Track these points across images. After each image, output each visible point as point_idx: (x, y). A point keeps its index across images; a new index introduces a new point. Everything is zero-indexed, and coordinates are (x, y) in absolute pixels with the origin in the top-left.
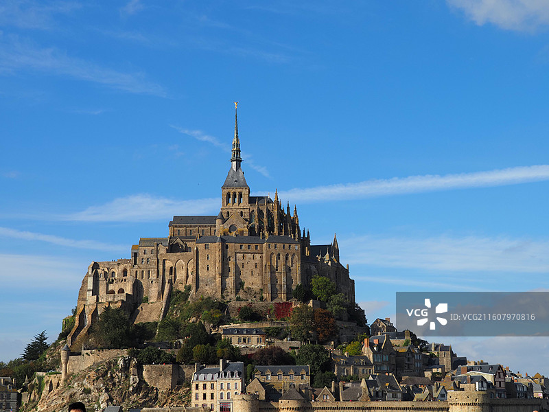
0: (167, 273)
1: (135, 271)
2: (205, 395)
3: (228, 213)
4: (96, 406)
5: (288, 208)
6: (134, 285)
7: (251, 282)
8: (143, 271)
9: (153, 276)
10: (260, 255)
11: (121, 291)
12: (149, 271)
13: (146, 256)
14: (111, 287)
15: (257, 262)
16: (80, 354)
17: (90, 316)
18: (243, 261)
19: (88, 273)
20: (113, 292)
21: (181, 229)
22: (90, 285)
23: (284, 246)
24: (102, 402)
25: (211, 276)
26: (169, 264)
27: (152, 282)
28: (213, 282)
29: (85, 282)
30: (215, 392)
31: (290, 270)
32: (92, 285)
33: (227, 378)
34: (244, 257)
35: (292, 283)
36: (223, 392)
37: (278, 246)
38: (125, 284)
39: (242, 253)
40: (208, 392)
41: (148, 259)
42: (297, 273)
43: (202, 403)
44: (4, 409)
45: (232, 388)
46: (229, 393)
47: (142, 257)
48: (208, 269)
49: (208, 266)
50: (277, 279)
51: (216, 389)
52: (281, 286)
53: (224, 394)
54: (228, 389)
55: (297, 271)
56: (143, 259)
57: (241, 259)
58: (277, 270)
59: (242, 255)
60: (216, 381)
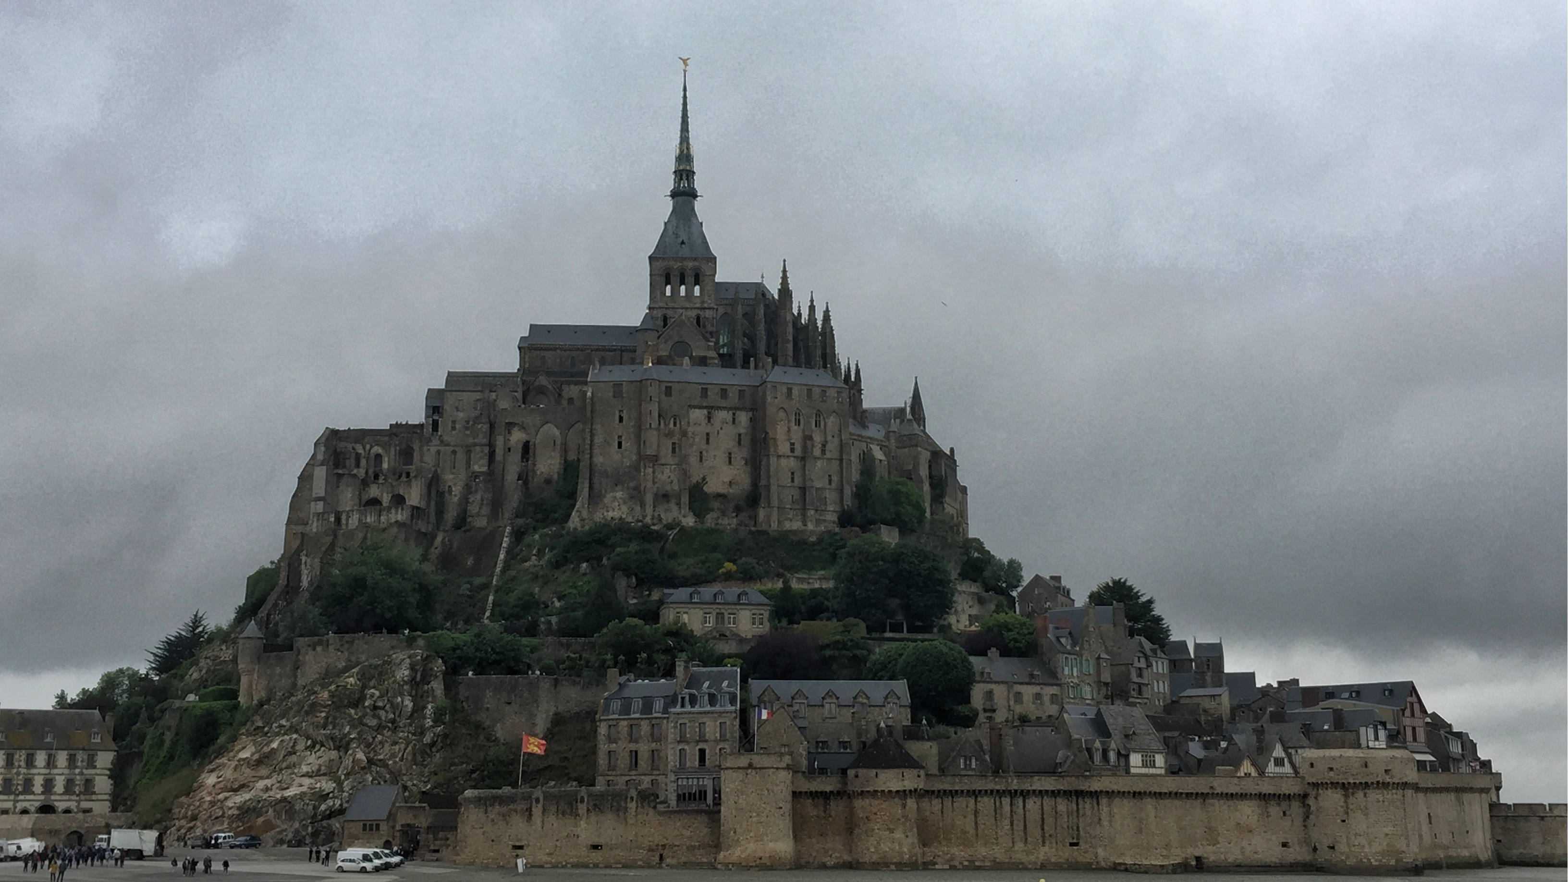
0: (516, 456)
1: (433, 450)
2: (635, 754)
3: (665, 319)
4: (330, 786)
5: (812, 308)
6: (429, 486)
7: (727, 480)
8: (454, 452)
9: (480, 465)
10: (750, 414)
11: (399, 500)
12: (469, 452)
13: (461, 415)
14: (374, 491)
15: (742, 431)
16: (290, 648)
17: (317, 561)
18: (708, 429)
19: (314, 457)
20: (375, 502)
21: (549, 354)
22: (319, 487)
23: (809, 391)
24: (347, 776)
25: (627, 463)
26: (517, 437)
27: (477, 478)
28: (633, 479)
29: (305, 478)
30: (663, 747)
31: (823, 452)
32: (324, 487)
33: (697, 709)
34: (709, 418)
35: (830, 484)
36: (686, 747)
37: (795, 391)
38: (409, 483)
39: (706, 407)
40: (644, 749)
41: (468, 422)
42: (841, 460)
43: (628, 778)
44: (78, 795)
45: (713, 738)
46: (702, 752)
47: (451, 419)
48: (620, 445)
49: (620, 437)
50: (793, 473)
51: (666, 738)
52: (803, 490)
53: (688, 751)
54: (702, 739)
55: (841, 455)
56: (454, 422)
57: (704, 422)
58: (792, 450)
59: (705, 412)
60: (668, 718)
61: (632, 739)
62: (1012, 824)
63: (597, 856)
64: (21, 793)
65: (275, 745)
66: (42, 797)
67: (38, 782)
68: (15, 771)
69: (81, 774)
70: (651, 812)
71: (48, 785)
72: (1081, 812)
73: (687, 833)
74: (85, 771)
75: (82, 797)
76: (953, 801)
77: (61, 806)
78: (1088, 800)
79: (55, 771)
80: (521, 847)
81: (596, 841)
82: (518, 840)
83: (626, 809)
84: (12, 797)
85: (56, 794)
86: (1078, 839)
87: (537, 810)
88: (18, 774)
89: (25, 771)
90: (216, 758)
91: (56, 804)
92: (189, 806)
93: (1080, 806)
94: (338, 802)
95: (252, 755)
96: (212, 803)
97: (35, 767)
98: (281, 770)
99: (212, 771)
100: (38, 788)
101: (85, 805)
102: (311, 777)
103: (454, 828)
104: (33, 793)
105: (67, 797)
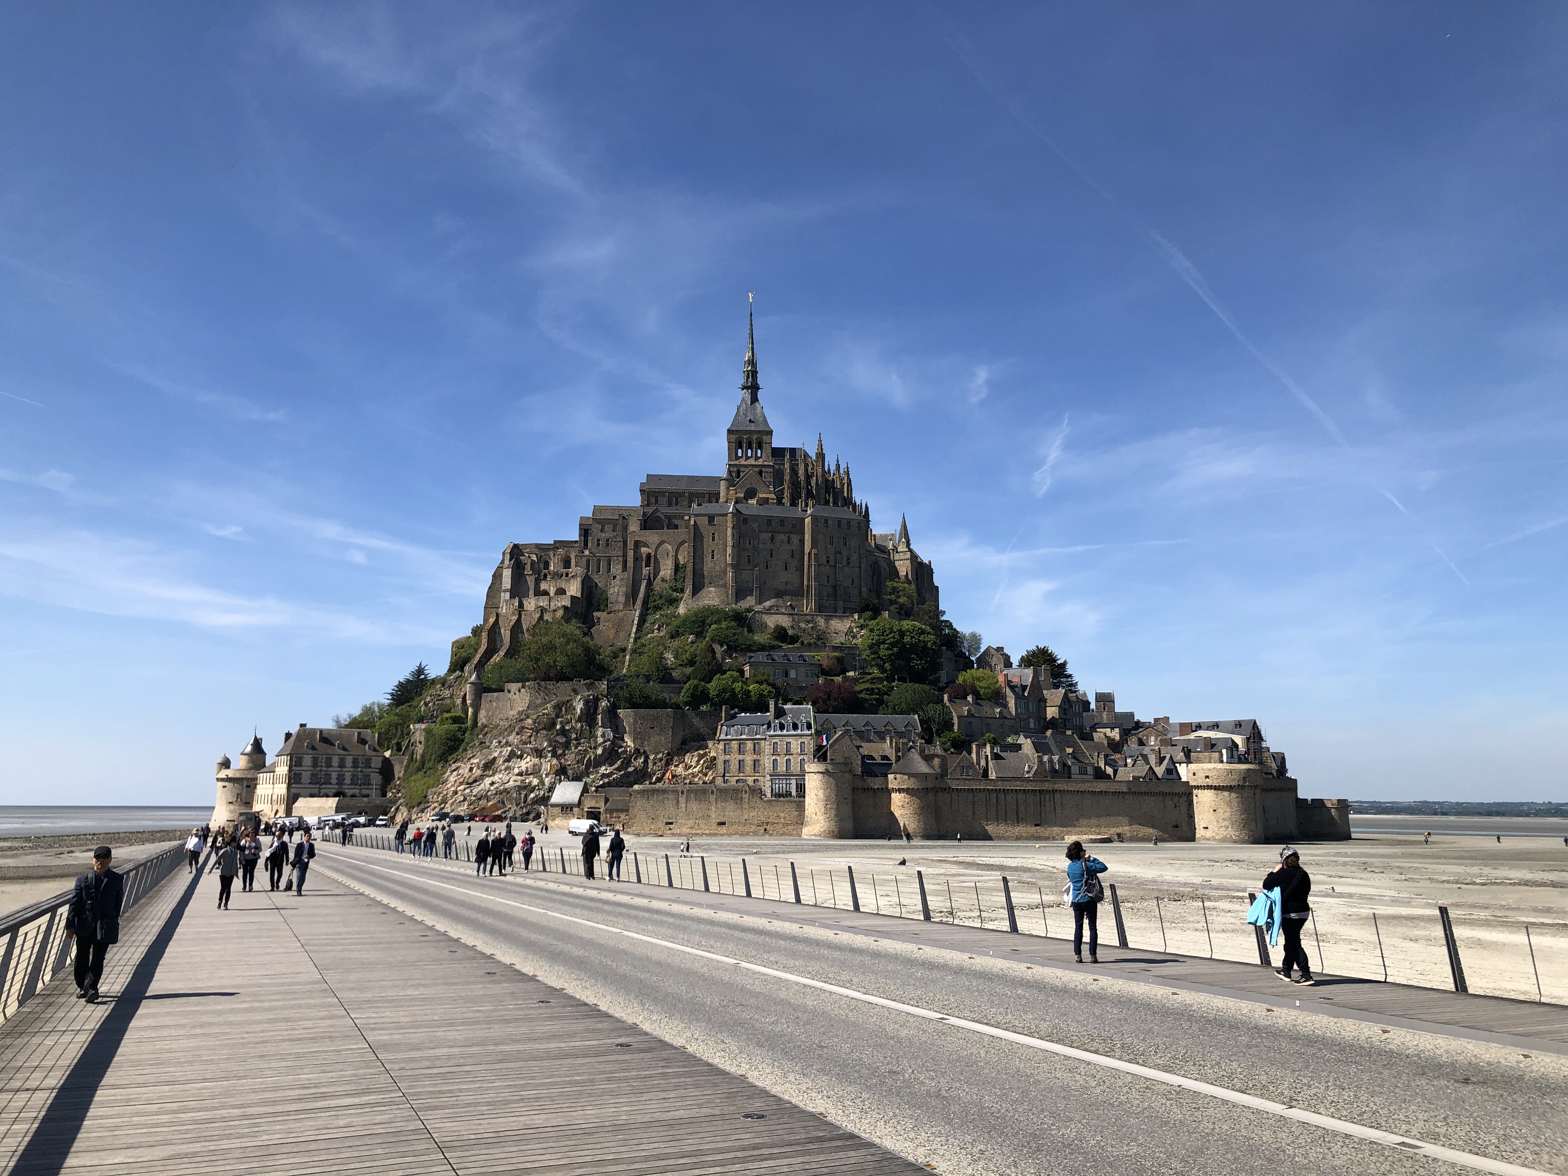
0: (641, 564)
1: (584, 559)
2: (742, 762)
3: (738, 472)
4: (535, 782)
5: (838, 466)
6: (583, 582)
7: (783, 581)
8: (599, 561)
9: (616, 569)
10: (799, 537)
11: (561, 592)
12: (609, 561)
13: (604, 535)
14: (543, 586)
15: (794, 548)
16: (502, 690)
17: (508, 633)
18: (772, 547)
19: (503, 562)
20: (546, 593)
21: (660, 495)
22: (507, 582)
23: (839, 522)
24: (547, 775)
25: (718, 568)
26: (642, 550)
27: (615, 577)
28: (722, 579)
29: (497, 576)
30: (762, 758)
31: (848, 563)
32: (510, 582)
33: (785, 732)
34: (772, 538)
35: (853, 584)
36: (777, 758)
37: (830, 522)
38: (568, 581)
39: (769, 532)
40: (749, 759)
41: (608, 540)
42: (860, 568)
43: (737, 778)
44: (360, 785)
45: (796, 752)
46: (788, 761)
47: (597, 538)
48: (713, 558)
49: (713, 551)
50: (828, 577)
51: (764, 752)
52: (835, 588)
53: (779, 761)
54: (788, 752)
55: (860, 564)
56: (598, 540)
57: (768, 543)
58: (828, 562)
59: (770, 535)
60: (765, 739)
61: (740, 752)
62: (997, 811)
63: (723, 830)
64: (323, 784)
65: (496, 755)
66: (336, 787)
67: (334, 775)
68: (319, 769)
69: (361, 771)
70: (758, 801)
71: (341, 779)
72: (1043, 804)
73: (782, 815)
74: (364, 769)
75: (362, 787)
76: (958, 796)
77: (349, 792)
78: (1047, 796)
79: (344, 769)
80: (671, 823)
81: (722, 820)
82: (669, 819)
83: (742, 798)
84: (318, 786)
85: (345, 784)
86: (1041, 821)
87: (682, 799)
88: (321, 771)
89: (326, 769)
90: (454, 762)
91: (346, 790)
92: (440, 793)
93: (1043, 800)
94: (542, 793)
95: (480, 761)
96: (456, 793)
97: (331, 766)
98: (501, 771)
99: (454, 770)
100: (334, 781)
101: (364, 792)
102: (521, 775)
103: (627, 811)
104: (330, 784)
105: (353, 787)
